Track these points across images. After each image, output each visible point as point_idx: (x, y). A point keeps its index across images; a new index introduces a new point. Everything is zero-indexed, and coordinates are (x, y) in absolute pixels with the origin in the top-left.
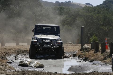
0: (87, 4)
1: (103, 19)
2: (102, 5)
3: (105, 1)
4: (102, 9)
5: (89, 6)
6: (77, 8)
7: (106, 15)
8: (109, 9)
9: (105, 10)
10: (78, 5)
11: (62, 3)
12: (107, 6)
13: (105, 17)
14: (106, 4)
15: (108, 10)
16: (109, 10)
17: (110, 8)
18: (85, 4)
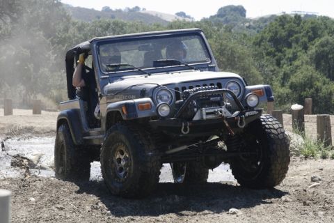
0: (179, 14)
1: (217, 52)
2: (215, 19)
3: (222, 8)
4: (216, 28)
5: (184, 20)
6: (154, 25)
7: (225, 42)
8: (232, 28)
9: (222, 30)
10: (159, 16)
11: (120, 11)
12: (227, 21)
13: (223, 48)
14: (224, 15)
15: (230, 31)
16: (232, 30)
17: (234, 26)
18: (174, 14)
